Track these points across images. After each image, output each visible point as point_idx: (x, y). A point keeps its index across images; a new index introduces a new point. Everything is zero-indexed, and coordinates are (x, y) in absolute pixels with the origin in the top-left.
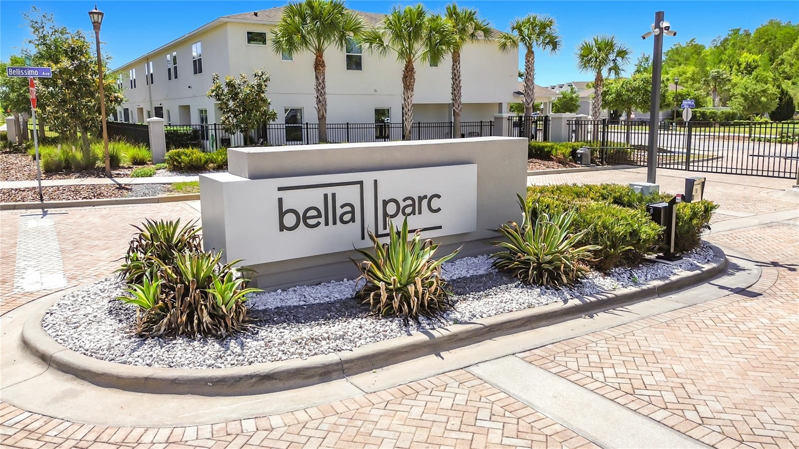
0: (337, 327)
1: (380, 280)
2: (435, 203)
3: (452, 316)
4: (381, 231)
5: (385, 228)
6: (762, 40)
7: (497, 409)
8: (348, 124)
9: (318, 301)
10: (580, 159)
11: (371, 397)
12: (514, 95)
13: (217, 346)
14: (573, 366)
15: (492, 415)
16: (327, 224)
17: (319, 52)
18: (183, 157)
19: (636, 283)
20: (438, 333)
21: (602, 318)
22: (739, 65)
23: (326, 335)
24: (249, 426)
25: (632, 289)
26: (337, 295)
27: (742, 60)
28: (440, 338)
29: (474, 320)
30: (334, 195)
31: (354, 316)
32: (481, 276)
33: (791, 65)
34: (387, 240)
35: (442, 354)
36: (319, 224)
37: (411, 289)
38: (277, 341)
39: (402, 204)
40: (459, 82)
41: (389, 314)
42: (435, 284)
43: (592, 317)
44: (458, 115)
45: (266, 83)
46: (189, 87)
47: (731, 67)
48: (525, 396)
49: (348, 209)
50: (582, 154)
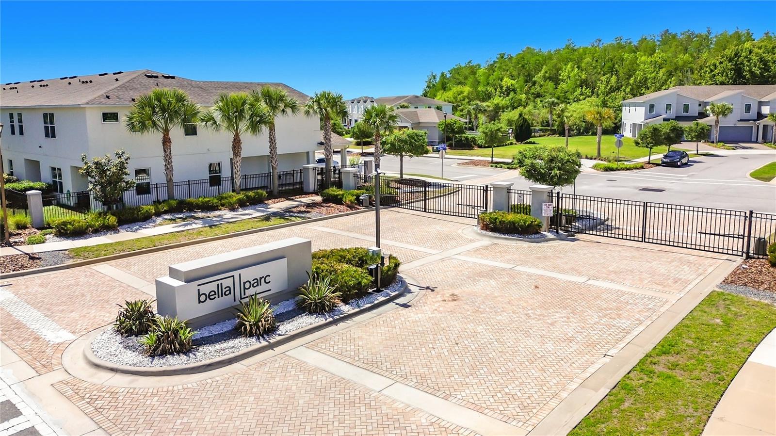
0: (231, 343)
1: (246, 321)
2: (268, 280)
3: (278, 333)
4: (243, 296)
5: (245, 294)
6: (520, 65)
7: (294, 365)
8: (189, 181)
9: (217, 333)
10: (362, 203)
11: (250, 367)
12: (318, 145)
13: (185, 356)
14: (324, 347)
15: (292, 367)
16: (219, 297)
17: (166, 131)
18: (69, 226)
19: (359, 307)
20: (272, 341)
21: (341, 325)
22: (501, 87)
23: (227, 347)
24: (209, 381)
25: (357, 310)
26: (225, 329)
27: (503, 83)
28: (273, 343)
29: (287, 333)
30: (221, 284)
31: (236, 338)
32: (290, 311)
33: (541, 86)
34: (247, 300)
35: (274, 349)
36: (215, 297)
37: (260, 324)
38: (208, 352)
39: (252, 282)
40: (275, 145)
41: (251, 335)
42: (270, 321)
43: (337, 325)
44: (276, 169)
45: (127, 161)
46: (40, 147)
47: (496, 90)
48: (305, 360)
49: (228, 289)
50: (362, 200)
